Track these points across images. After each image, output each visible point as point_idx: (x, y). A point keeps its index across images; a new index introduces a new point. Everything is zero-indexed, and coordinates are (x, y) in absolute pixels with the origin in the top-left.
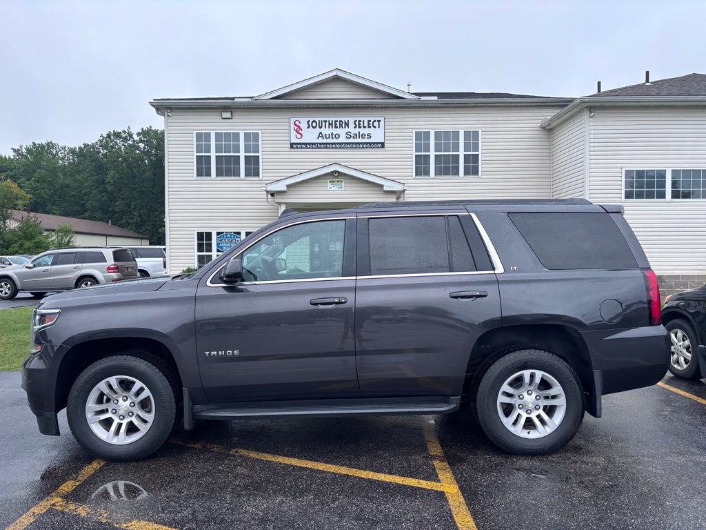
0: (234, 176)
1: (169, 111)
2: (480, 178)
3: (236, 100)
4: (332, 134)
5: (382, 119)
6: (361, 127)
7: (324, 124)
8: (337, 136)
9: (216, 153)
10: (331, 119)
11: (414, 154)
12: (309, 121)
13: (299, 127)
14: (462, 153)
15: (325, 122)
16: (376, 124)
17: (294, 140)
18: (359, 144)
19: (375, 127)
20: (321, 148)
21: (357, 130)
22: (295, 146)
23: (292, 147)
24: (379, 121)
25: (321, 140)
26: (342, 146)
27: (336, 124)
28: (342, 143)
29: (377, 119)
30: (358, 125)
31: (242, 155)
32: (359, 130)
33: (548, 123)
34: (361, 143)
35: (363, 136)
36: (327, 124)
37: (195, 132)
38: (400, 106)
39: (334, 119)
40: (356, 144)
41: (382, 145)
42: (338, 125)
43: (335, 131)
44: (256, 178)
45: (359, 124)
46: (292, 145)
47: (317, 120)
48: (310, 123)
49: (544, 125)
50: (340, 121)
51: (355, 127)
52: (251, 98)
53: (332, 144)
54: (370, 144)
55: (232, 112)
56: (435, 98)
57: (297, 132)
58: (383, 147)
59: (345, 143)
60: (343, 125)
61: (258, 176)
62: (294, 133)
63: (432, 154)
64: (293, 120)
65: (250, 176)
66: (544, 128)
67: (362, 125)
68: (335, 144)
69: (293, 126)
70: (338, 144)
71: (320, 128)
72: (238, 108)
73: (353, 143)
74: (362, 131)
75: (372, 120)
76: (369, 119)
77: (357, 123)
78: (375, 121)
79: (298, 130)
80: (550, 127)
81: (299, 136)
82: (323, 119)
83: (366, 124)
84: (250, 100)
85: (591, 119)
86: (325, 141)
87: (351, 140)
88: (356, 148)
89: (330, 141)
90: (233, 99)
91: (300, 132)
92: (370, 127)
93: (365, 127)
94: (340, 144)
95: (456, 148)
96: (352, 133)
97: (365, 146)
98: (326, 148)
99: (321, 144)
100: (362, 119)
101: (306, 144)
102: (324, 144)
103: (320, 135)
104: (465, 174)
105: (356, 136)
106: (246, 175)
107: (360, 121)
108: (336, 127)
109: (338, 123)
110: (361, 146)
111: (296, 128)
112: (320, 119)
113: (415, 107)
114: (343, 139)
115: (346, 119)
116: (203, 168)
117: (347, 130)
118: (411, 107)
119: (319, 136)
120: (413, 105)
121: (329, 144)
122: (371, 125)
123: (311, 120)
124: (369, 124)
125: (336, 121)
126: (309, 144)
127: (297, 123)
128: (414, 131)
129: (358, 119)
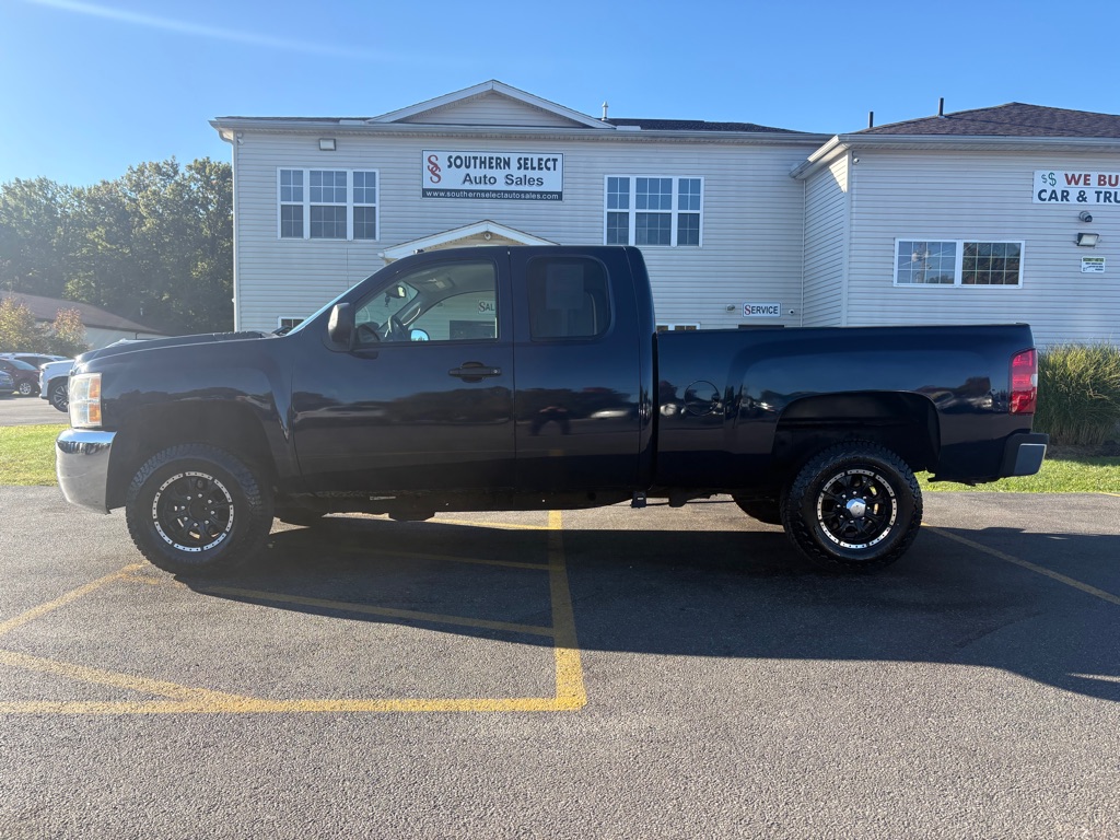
0: (338, 236)
1: (240, 135)
2: (701, 249)
3: (341, 122)
4: (485, 177)
5: (559, 157)
6: (526, 168)
7: (472, 161)
8: (492, 181)
9: (311, 201)
10: (483, 155)
11: (606, 210)
12: (450, 157)
13: (436, 165)
14: (675, 211)
15: (475, 158)
16: (550, 164)
17: (428, 185)
18: (525, 192)
19: (549, 169)
20: (468, 197)
21: (522, 173)
22: (429, 194)
23: (424, 195)
24: (555, 160)
25: (467, 186)
26: (500, 195)
27: (490, 163)
28: (500, 192)
29: (551, 157)
30: (524, 164)
31: (350, 204)
32: (526, 172)
33: (799, 170)
34: (528, 192)
35: (530, 181)
36: (478, 161)
37: (279, 169)
38: (586, 137)
39: (488, 155)
40: (520, 192)
41: (560, 196)
42: (494, 164)
43: (490, 173)
44: (371, 241)
45: (526, 164)
46: (425, 192)
47: (463, 155)
48: (452, 160)
49: (794, 173)
50: (497, 158)
51: (519, 168)
52: (364, 119)
53: (485, 192)
54: (541, 193)
55: (335, 141)
56: (638, 128)
57: (433, 173)
58: (560, 198)
59: (505, 192)
60: (502, 165)
61: (373, 237)
62: (428, 174)
63: (632, 211)
64: (426, 155)
65: (362, 237)
66: (794, 177)
67: (529, 165)
68: (489, 191)
69: (426, 163)
70: (493, 191)
71: (468, 167)
72: (344, 135)
73: (516, 192)
74: (530, 174)
75: (545, 157)
76: (540, 156)
77: (522, 162)
78: (548, 160)
79: (435, 169)
80: (803, 176)
81: (435, 179)
82: (472, 155)
83: (535, 164)
84: (363, 123)
85: (855, 167)
86: (474, 187)
87: (513, 188)
88: (520, 198)
89: (482, 187)
90: (338, 120)
91: (437, 172)
92: (540, 169)
93: (533, 168)
94: (496, 192)
95: (667, 203)
96: (515, 177)
97: (534, 196)
98: (476, 197)
99: (468, 191)
100: (529, 156)
101: (446, 191)
102: (472, 191)
103: (467, 178)
104: (679, 243)
105: (520, 181)
106: (356, 235)
107: (527, 159)
108: (491, 167)
109: (494, 162)
110: (528, 196)
111: (431, 166)
112: (468, 155)
113: (608, 141)
114: (501, 186)
115: (506, 156)
116: (291, 223)
117: (507, 171)
118: (603, 140)
119: (465, 180)
120: (606, 138)
121: (481, 191)
122: (543, 166)
123: (454, 155)
124: (540, 164)
125: (491, 158)
126: (451, 191)
127: (433, 159)
128: (606, 177)
129: (523, 156)
